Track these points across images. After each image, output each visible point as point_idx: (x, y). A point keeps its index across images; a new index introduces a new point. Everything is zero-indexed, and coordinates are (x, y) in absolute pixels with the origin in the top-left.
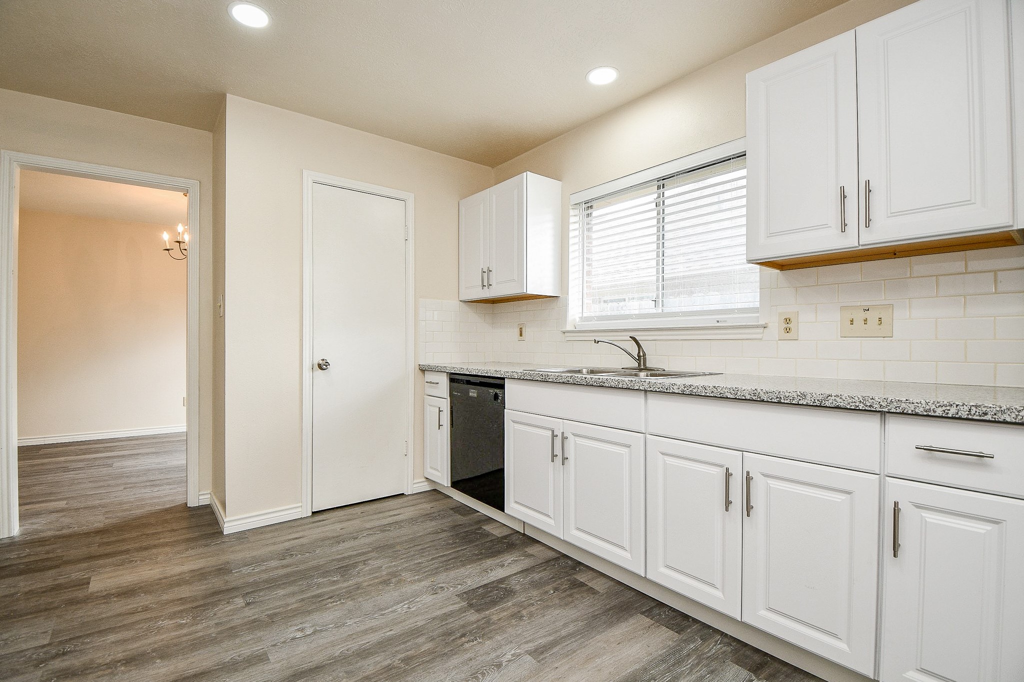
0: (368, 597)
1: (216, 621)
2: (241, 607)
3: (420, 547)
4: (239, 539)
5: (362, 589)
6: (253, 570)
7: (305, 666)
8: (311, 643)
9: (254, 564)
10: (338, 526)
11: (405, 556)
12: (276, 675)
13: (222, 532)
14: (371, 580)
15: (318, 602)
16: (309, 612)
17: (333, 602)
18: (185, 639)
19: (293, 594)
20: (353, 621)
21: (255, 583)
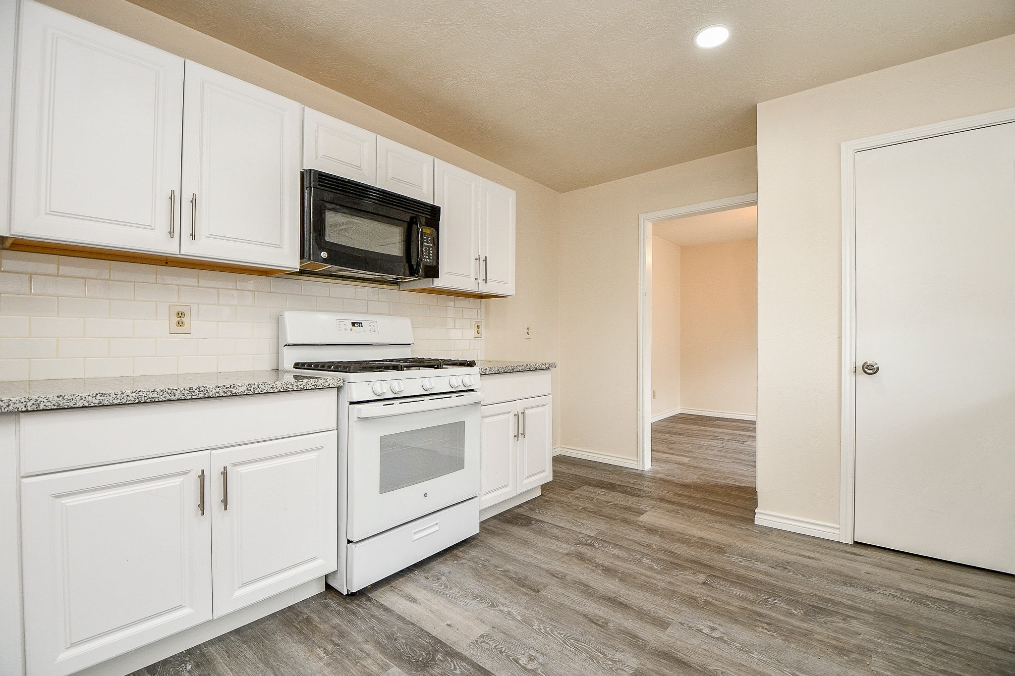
0: (804, 650)
1: (671, 580)
2: (698, 582)
3: (944, 648)
4: (761, 532)
5: (809, 638)
6: (740, 562)
7: (680, 655)
8: (706, 643)
9: (746, 557)
10: (867, 568)
11: (907, 643)
12: (657, 643)
13: (754, 521)
14: (829, 637)
15: (753, 619)
16: (736, 621)
17: (766, 629)
18: (643, 578)
19: (744, 599)
20: (760, 656)
21: (730, 573)
